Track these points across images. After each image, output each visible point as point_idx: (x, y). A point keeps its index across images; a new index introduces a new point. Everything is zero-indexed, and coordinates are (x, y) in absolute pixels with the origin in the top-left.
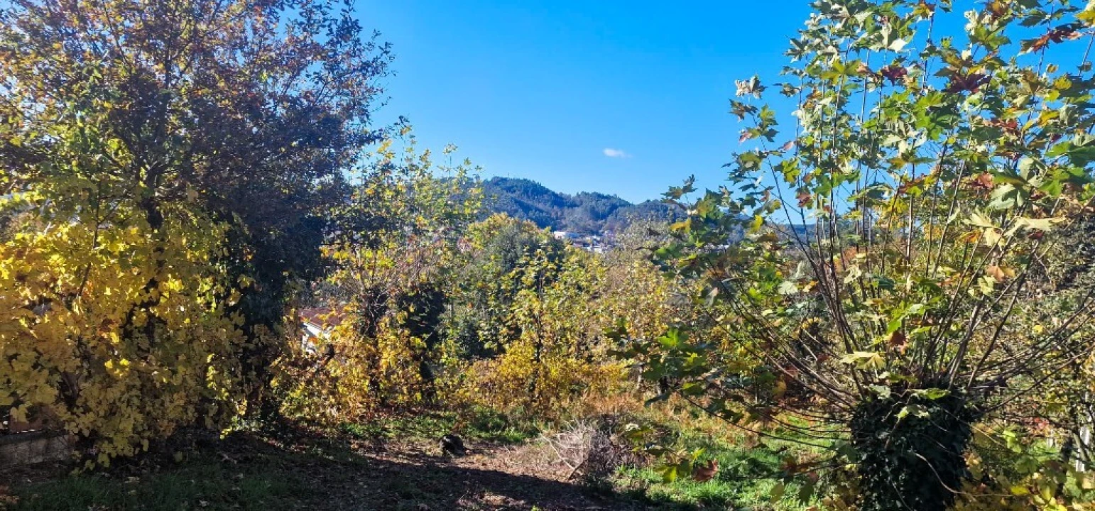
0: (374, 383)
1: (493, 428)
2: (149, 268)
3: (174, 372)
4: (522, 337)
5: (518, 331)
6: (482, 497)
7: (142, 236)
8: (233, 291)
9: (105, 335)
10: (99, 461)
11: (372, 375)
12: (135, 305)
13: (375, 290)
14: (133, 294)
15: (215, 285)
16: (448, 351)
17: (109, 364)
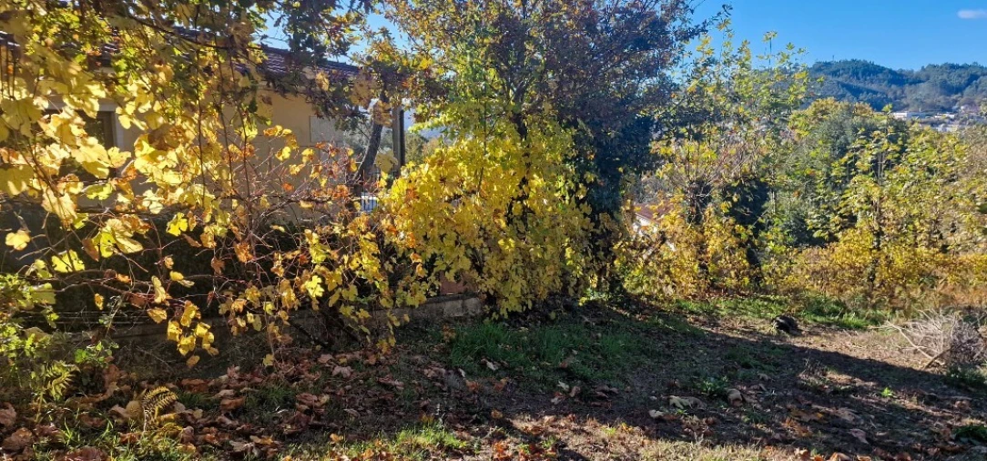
0: (702, 267)
1: (829, 314)
2: (521, 169)
3: (545, 250)
4: (857, 225)
5: (853, 219)
6: (825, 375)
7: (514, 144)
8: (581, 186)
9: (496, 221)
10: (501, 313)
11: (700, 260)
12: (513, 199)
13: (700, 182)
14: (512, 189)
15: (566, 182)
16: (773, 240)
17: (501, 242)
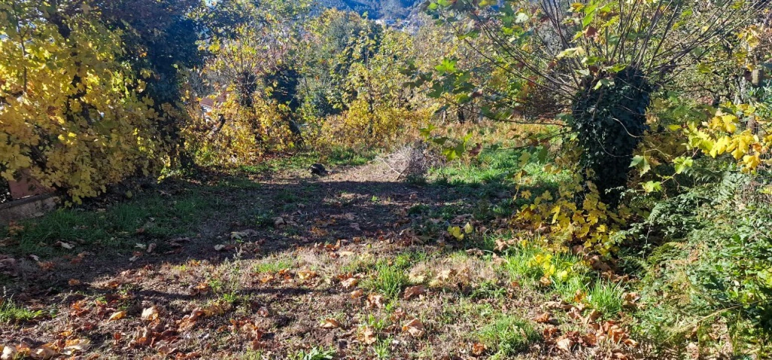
0: (258, 139)
1: (345, 158)
2: (71, 67)
3: (110, 139)
4: (358, 97)
5: (355, 94)
7: (59, 45)
8: (139, 81)
9: (53, 118)
10: (74, 201)
11: (256, 133)
12: (69, 97)
13: (246, 74)
14: (65, 87)
15: (124, 78)
16: (307, 112)
17: (61, 137)
